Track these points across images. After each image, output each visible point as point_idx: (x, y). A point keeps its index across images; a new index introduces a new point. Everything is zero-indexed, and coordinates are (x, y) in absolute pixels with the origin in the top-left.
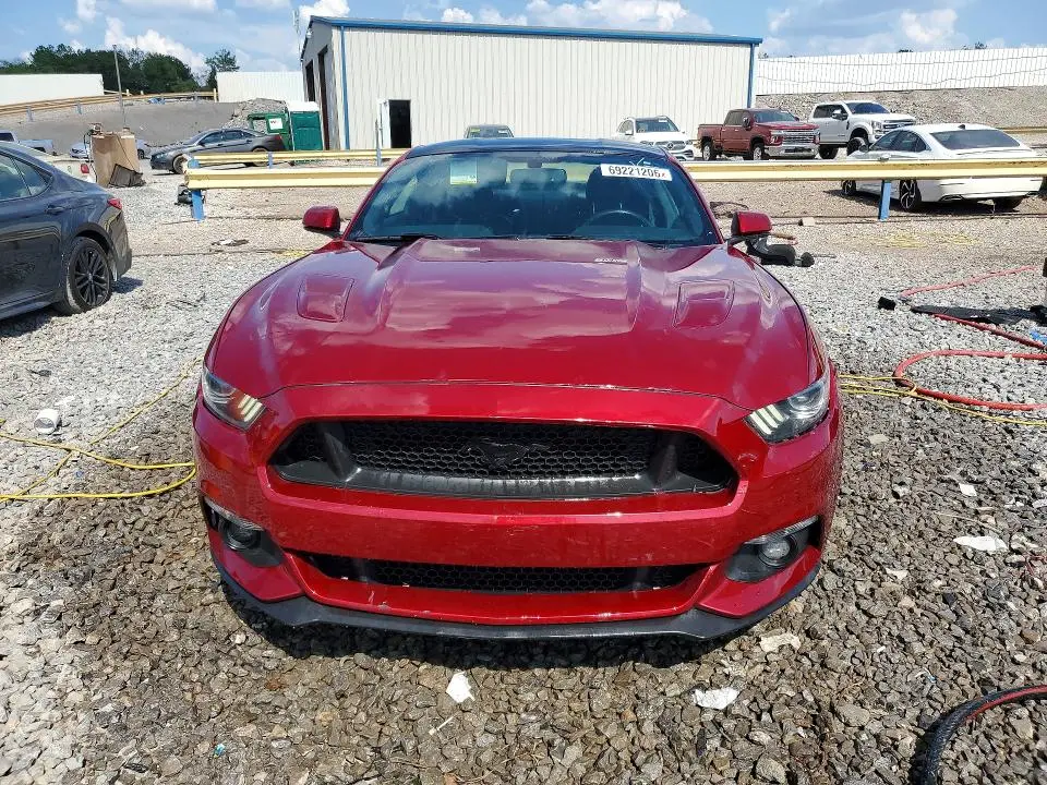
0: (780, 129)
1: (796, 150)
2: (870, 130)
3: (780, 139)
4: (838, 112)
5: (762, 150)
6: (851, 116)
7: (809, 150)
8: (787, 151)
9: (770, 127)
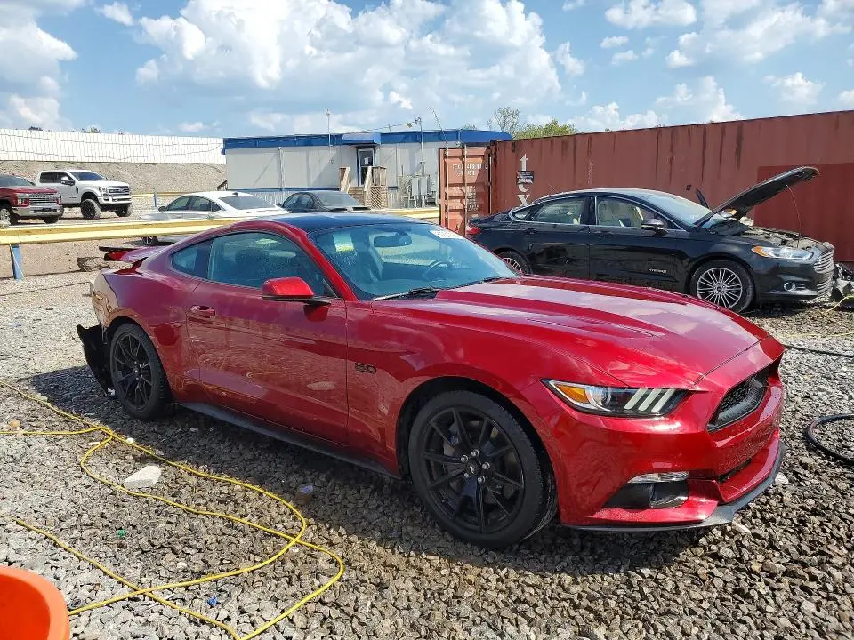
0: (25, 192)
1: (43, 210)
2: (98, 193)
3: (27, 201)
4: (65, 178)
5: (10, 211)
6: (78, 183)
7: (55, 210)
8: (36, 211)
9: (15, 191)
